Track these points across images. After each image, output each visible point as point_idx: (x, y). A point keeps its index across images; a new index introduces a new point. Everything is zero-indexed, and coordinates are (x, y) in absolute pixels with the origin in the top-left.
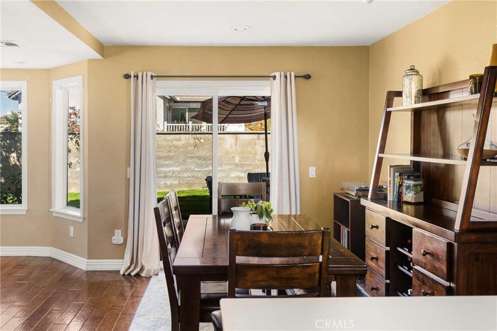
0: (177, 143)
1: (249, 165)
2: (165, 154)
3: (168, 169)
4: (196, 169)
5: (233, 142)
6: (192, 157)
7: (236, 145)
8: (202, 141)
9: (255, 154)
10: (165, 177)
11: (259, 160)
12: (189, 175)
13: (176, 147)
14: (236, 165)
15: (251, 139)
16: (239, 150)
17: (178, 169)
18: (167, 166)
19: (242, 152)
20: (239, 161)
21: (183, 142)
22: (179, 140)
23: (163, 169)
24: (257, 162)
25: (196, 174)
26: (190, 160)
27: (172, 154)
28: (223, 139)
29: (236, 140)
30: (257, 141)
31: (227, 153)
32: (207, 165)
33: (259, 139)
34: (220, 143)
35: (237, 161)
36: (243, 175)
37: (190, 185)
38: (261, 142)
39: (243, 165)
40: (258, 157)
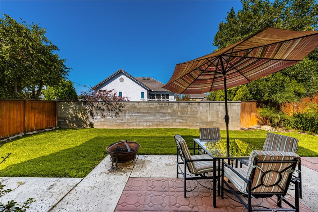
0: (151, 106)
1: (184, 117)
2: (147, 111)
4: (160, 118)
5: (177, 106)
6: (159, 113)
7: (179, 107)
8: (163, 105)
9: (188, 111)
10: (147, 122)
11: (189, 114)
12: (157, 121)
13: (151, 108)
14: (179, 116)
15: (186, 105)
16: (180, 110)
17: (153, 118)
18: (148, 117)
19: (182, 111)
20: (180, 115)
21: (155, 106)
22: (153, 105)
23: (146, 118)
25: (160, 120)
26: (157, 114)
27: (150, 111)
28: (173, 105)
29: (179, 105)
30: (188, 106)
31: (174, 111)
32: (166, 116)
33: (189, 105)
34: (172, 107)
35: (179, 115)
36: (182, 121)
37: (158, 125)
38: (190, 106)
39: (182, 117)
40: (189, 113)
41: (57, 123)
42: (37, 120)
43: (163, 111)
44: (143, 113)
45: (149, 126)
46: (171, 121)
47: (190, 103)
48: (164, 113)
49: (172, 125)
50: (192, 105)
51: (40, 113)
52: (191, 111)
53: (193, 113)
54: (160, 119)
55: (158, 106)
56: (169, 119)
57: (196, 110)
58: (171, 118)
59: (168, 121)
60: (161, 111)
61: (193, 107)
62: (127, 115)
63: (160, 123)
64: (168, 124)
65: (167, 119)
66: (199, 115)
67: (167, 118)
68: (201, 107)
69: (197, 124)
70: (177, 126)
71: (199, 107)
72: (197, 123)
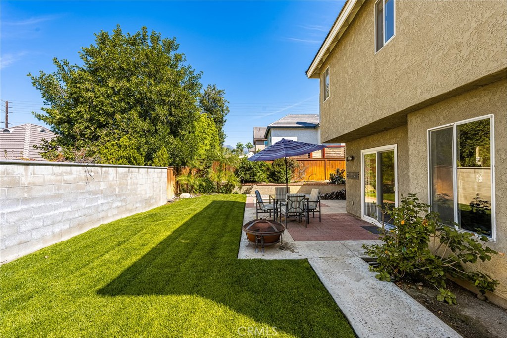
0: (67, 177)
1: (124, 195)
2: (52, 193)
3: (57, 212)
4: (87, 206)
5: (115, 175)
6: (83, 193)
7: (117, 177)
8: (92, 174)
9: (127, 185)
10: (53, 224)
11: (129, 190)
12: (80, 214)
13: (67, 182)
14: (116, 195)
15: (125, 172)
16: (118, 182)
17: (69, 209)
18: (56, 208)
19: (120, 184)
20: (119, 192)
21: (74, 176)
22: (70, 173)
23: (51, 213)
25: (86, 212)
27: (62, 191)
28: (108, 172)
29: (116, 173)
31: (111, 186)
32: (96, 200)
33: (129, 172)
34: (106, 176)
35: (117, 192)
36: (120, 204)
37: (80, 226)
38: (130, 174)
39: (120, 196)
40: (129, 187)
43: (92, 187)
44: (44, 198)
45: (61, 233)
46: (105, 207)
47: (130, 169)
48: (94, 193)
49: (107, 217)
52: (131, 183)
53: (133, 187)
54: (87, 208)
55: (83, 175)
56: (102, 204)
57: (136, 181)
58: (105, 202)
59: (100, 209)
60: (88, 188)
61: (133, 176)
63: (87, 219)
64: (101, 215)
65: (98, 207)
66: (139, 189)
67: (100, 202)
70: (114, 216)
72: (137, 203)
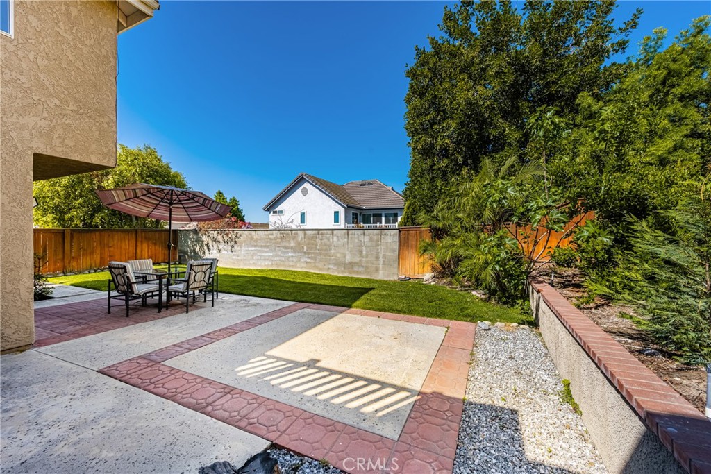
0: (270, 237)
1: (312, 253)
2: (265, 244)
3: (266, 254)
4: (281, 255)
5: (303, 236)
6: (279, 247)
8: (284, 235)
9: (317, 245)
10: (265, 260)
12: (277, 259)
13: (270, 239)
14: (305, 253)
15: (313, 234)
16: (306, 242)
17: (272, 254)
18: (266, 252)
19: (308, 244)
21: (274, 236)
22: (272, 234)
24: (317, 251)
25: (281, 258)
26: (277, 249)
27: (268, 244)
28: (297, 234)
29: (305, 234)
31: (299, 244)
32: (288, 253)
33: (318, 234)
34: (295, 237)
35: (305, 250)
36: (308, 260)
37: (278, 266)
38: (320, 236)
39: (308, 253)
40: (318, 247)
41: (178, 257)
42: (151, 252)
43: (285, 244)
44: (261, 246)
45: (268, 266)
46: (295, 259)
47: (321, 232)
48: (286, 247)
49: (296, 267)
50: (322, 234)
51: (155, 244)
52: (321, 244)
53: (324, 248)
55: (279, 235)
56: (292, 256)
57: (328, 243)
58: (294, 255)
59: (291, 259)
60: (282, 244)
61: (324, 237)
62: (243, 248)
63: (282, 263)
64: (291, 264)
65: (289, 257)
66: (333, 251)
67: (290, 255)
68: (335, 238)
69: (331, 266)
70: (302, 268)
71: (333, 239)
72: (330, 264)
